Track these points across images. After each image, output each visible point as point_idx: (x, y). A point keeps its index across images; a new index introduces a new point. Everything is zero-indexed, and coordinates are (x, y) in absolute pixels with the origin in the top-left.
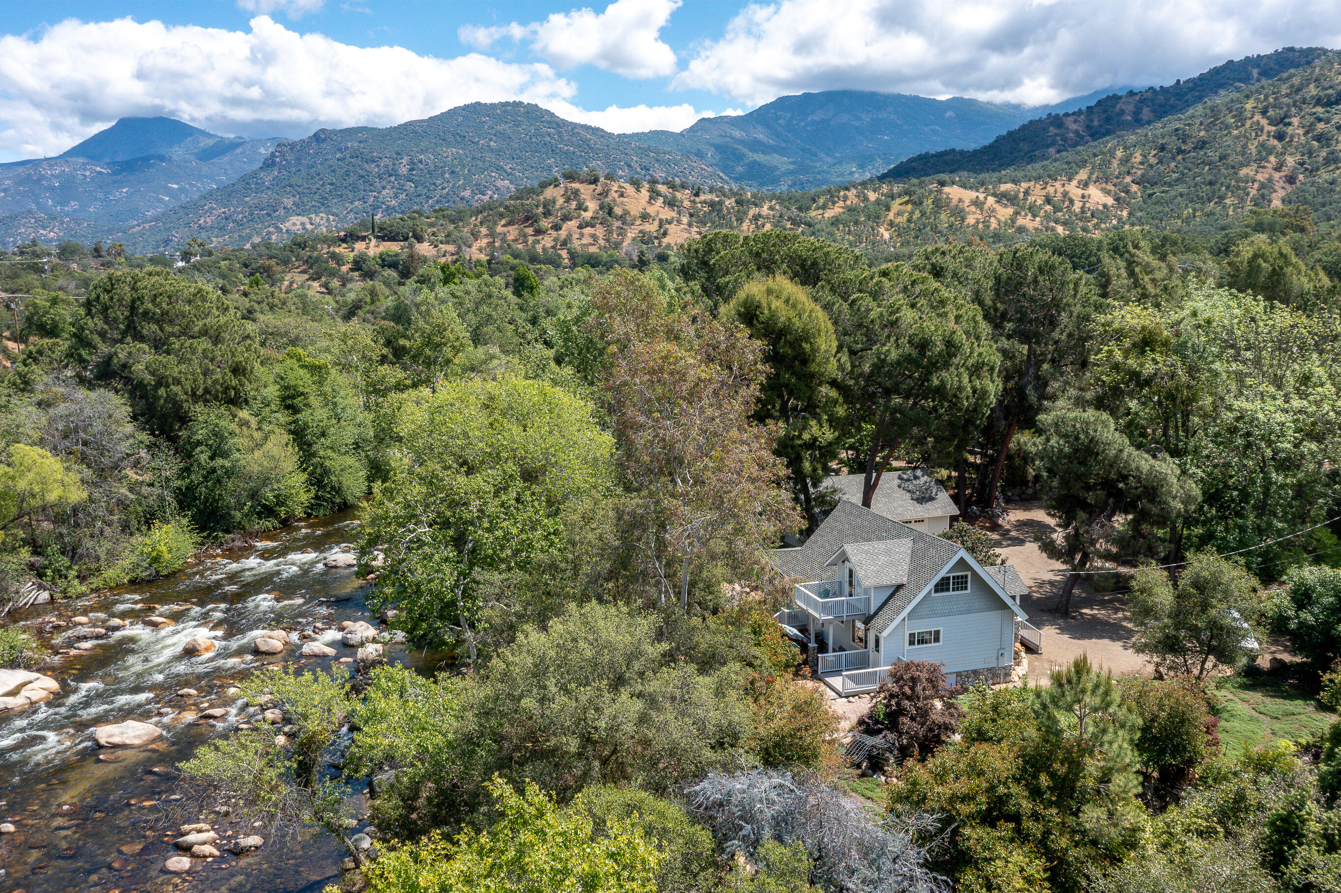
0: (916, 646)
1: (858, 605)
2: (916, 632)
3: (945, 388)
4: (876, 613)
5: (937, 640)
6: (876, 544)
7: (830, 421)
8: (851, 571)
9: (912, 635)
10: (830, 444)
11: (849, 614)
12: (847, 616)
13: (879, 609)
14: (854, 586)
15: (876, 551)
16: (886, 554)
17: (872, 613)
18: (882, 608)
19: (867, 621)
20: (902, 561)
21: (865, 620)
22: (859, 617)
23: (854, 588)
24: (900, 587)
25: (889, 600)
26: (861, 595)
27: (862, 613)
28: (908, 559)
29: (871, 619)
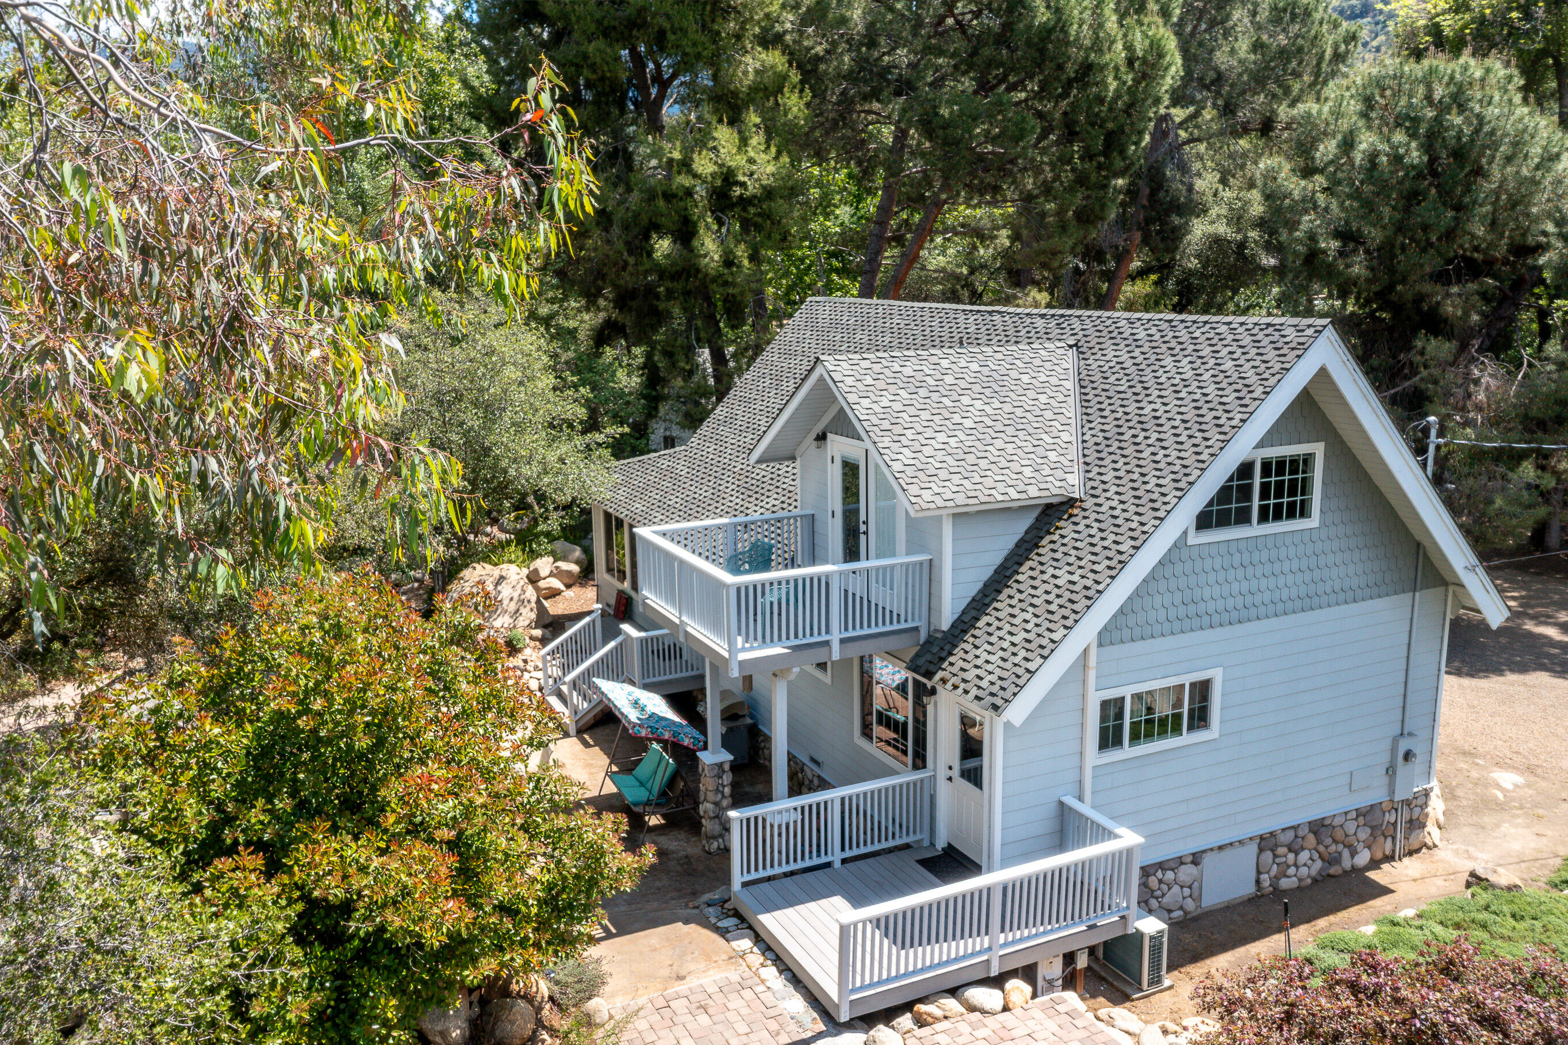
0: (1127, 751)
1: (880, 595)
2: (1127, 692)
3: (1064, 30)
4: (964, 624)
5: (1200, 718)
6: (946, 359)
7: (769, 132)
8: (850, 470)
9: (1112, 710)
10: (769, 193)
11: (851, 634)
12: (843, 641)
13: (974, 604)
14: (863, 528)
15: (949, 379)
16: (987, 392)
17: (945, 626)
18: (987, 601)
19: (928, 657)
20: (1048, 415)
21: (917, 655)
22: (892, 643)
23: (866, 533)
24: (1058, 514)
25: (1015, 567)
26: (893, 555)
27: (903, 626)
28: (1073, 410)
29: (942, 649)
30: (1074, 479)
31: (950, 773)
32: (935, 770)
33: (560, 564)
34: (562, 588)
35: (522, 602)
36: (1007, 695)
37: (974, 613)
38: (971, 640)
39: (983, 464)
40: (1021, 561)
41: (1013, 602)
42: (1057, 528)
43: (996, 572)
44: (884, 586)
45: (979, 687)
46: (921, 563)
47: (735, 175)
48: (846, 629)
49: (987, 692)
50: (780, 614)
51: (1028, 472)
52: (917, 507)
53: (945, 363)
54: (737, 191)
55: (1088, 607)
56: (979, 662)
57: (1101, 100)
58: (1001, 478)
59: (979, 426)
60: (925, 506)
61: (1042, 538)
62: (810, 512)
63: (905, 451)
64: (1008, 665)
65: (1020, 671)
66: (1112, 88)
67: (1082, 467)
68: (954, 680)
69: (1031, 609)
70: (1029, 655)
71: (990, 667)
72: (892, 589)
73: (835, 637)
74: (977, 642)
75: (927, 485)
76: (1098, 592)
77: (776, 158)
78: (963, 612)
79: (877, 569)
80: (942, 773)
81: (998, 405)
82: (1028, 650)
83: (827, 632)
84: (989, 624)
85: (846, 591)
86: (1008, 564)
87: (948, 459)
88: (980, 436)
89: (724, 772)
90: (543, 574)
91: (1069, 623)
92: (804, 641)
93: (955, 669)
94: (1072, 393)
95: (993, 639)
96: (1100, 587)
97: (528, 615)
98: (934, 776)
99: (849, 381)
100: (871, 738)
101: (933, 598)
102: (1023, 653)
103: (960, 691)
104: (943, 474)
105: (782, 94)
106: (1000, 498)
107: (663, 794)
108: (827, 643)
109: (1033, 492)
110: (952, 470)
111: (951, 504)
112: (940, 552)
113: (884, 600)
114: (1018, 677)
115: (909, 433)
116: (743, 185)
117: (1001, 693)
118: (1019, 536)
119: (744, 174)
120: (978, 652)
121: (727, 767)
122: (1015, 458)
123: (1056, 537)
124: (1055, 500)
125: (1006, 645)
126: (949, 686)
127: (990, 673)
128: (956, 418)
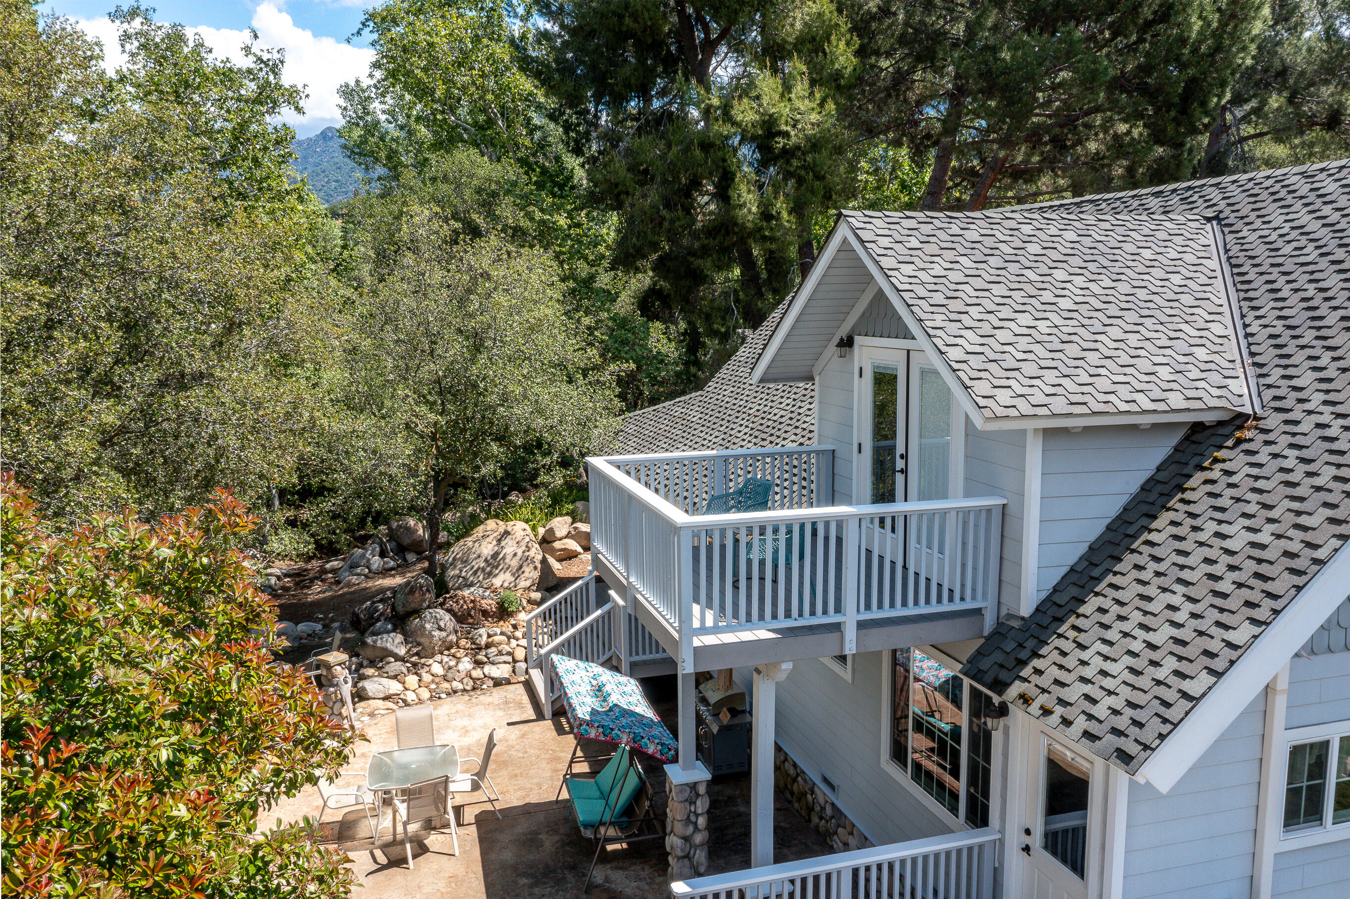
0: (1329, 831)
1: (922, 560)
2: (1335, 733)
4: (1059, 608)
8: (884, 384)
9: (1308, 761)
11: (875, 614)
12: (862, 625)
13: (1074, 578)
14: (900, 464)
15: (1033, 248)
16: (1092, 267)
17: (1026, 609)
18: (1096, 573)
19: (998, 657)
20: (1187, 300)
21: (980, 653)
22: (942, 632)
23: (904, 471)
24: (1216, 440)
25: (1144, 521)
26: (944, 496)
27: (958, 606)
28: (1223, 294)
29: (1021, 646)
30: (1238, 386)
31: (1027, 840)
32: (1002, 831)
33: (579, 525)
34: (580, 549)
35: (526, 559)
36: (1148, 735)
37: (1074, 591)
38: (1072, 634)
39: (1093, 357)
40: (1152, 510)
41: (1145, 576)
42: (1216, 460)
43: (1108, 528)
44: (929, 547)
45: (1090, 717)
46: (989, 510)
47: (778, 126)
48: (868, 607)
49: (1106, 727)
50: (775, 581)
51: (1164, 373)
52: (987, 413)
53: (1027, 229)
54: (780, 142)
55: (1299, 589)
56: (1088, 672)
57: (1183, 41)
58: (1122, 379)
59: (1083, 308)
60: (1000, 411)
61: (1189, 476)
62: (832, 447)
63: (968, 334)
64: (1143, 682)
65: (1170, 695)
66: (1196, 28)
67: (1251, 371)
68: (1042, 699)
69: (1179, 589)
70: (1184, 667)
71: (1108, 683)
72: (941, 551)
73: (850, 618)
74: (1082, 638)
75: (1004, 382)
76: (1316, 561)
77: (822, 105)
78: (1056, 590)
79: (921, 514)
80: (1014, 840)
81: (1107, 283)
82: (1180, 658)
83: (838, 610)
84: (1102, 611)
85: (869, 552)
86: (1130, 517)
87: (1037, 348)
88: (1085, 322)
89: (698, 795)
90: (559, 534)
91: (1262, 614)
92: (801, 623)
93: (1045, 681)
94: (1218, 273)
95: (1112, 635)
96: (1320, 554)
97: (531, 575)
98: (1002, 841)
99: (885, 242)
100: (905, 765)
101: (1006, 564)
102: (1171, 663)
103: (1055, 719)
104: (1029, 369)
105: (829, 42)
106: (1123, 407)
107: (628, 811)
108: (837, 627)
109: (1176, 401)
110: (1043, 363)
111: (1044, 411)
112: (1021, 494)
113: (929, 567)
114: (1167, 705)
115: (974, 311)
116: (786, 135)
117: (1134, 731)
118: (1147, 475)
119: (787, 123)
120: (1085, 655)
121: (702, 789)
122: (1142, 352)
123: (1215, 474)
124: (1208, 418)
125: (1137, 646)
126: (1034, 708)
127: (1110, 693)
128: (1047, 296)
